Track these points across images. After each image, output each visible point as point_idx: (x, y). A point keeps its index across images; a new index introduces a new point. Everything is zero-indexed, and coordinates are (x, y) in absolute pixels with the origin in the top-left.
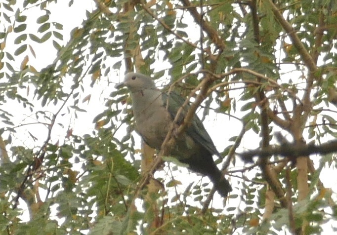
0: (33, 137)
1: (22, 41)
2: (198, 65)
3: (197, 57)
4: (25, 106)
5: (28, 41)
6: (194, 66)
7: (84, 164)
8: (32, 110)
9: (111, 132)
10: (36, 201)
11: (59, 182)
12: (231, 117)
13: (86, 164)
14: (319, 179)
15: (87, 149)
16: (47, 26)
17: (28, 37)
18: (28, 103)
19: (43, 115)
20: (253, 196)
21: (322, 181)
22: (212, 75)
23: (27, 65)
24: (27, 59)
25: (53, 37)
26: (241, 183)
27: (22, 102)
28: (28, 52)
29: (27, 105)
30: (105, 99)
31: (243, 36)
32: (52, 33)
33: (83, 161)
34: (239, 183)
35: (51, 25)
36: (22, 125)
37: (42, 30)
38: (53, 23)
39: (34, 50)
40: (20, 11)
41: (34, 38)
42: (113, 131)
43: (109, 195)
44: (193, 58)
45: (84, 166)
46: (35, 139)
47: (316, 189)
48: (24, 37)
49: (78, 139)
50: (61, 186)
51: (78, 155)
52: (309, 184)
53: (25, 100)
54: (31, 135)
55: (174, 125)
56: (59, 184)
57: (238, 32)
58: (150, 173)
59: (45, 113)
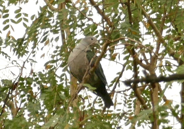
0: (13, 74)
1: (7, 23)
2: (99, 36)
3: (99, 32)
4: (6, 58)
5: (10, 23)
6: (98, 36)
7: (38, 87)
8: (10, 60)
9: (54, 71)
10: (15, 107)
11: (26, 97)
12: (117, 63)
13: (39, 87)
14: (164, 95)
15: (40, 80)
16: (20, 15)
17: (10, 20)
18: (8, 56)
19: (16, 62)
20: (131, 104)
21: (165, 95)
22: (109, 41)
23: (9, 35)
24: (9, 32)
25: (23, 21)
26: (123, 97)
27: (5, 55)
28: (10, 29)
29: (7, 57)
30: (50, 55)
31: (123, 20)
32: (23, 18)
33: (38, 86)
34: (122, 96)
35: (22, 14)
36: (7, 67)
37: (17, 17)
38: (23, 13)
39: (13, 27)
40: (6, 7)
41: (13, 21)
42: (55, 70)
43: (55, 104)
44: (97, 32)
45: (38, 89)
46: (14, 75)
47: (162, 100)
48: (8, 21)
49: (35, 74)
50: (26, 100)
51: (35, 83)
52: (159, 97)
53: (6, 54)
54: (12, 73)
55: (89, 67)
56: (26, 98)
57: (121, 18)
58: (77, 93)
59: (17, 61)
